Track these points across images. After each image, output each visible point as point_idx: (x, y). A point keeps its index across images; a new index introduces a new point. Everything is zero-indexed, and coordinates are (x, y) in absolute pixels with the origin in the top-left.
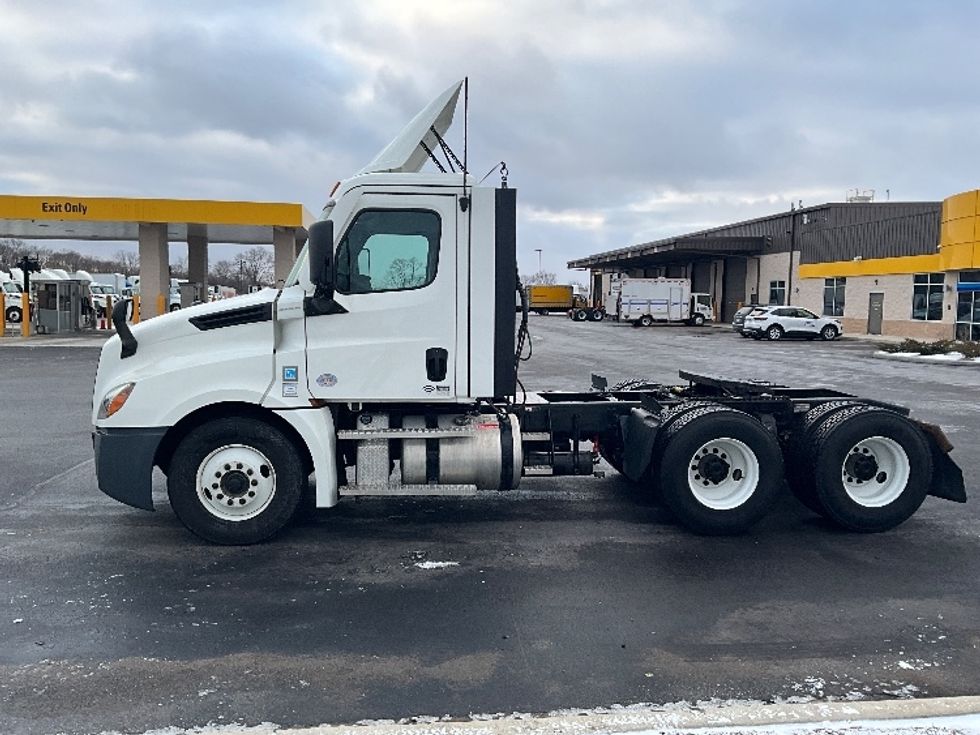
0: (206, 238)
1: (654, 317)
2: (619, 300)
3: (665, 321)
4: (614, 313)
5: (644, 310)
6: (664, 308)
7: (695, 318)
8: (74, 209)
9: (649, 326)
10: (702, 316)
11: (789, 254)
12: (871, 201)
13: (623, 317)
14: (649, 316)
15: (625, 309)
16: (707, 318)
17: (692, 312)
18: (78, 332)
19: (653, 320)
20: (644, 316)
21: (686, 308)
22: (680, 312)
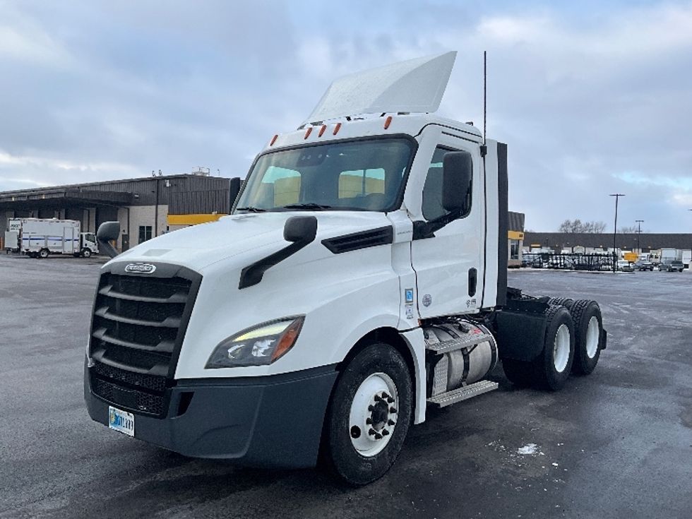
1: (51, 250)
2: (20, 236)
3: (61, 253)
4: (16, 247)
5: (42, 244)
6: (59, 244)
7: (84, 251)
9: (46, 257)
10: (89, 250)
11: (154, 207)
12: (207, 176)
13: (23, 250)
14: (47, 250)
15: (25, 244)
16: (93, 251)
17: (81, 247)
19: (49, 252)
20: (42, 249)
21: (77, 244)
22: (71, 247)
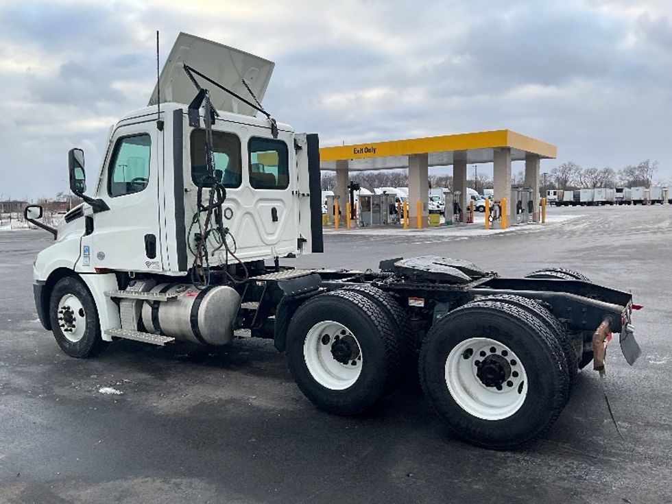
0: (466, 161)
8: (368, 150)
18: (386, 225)
